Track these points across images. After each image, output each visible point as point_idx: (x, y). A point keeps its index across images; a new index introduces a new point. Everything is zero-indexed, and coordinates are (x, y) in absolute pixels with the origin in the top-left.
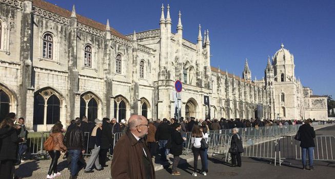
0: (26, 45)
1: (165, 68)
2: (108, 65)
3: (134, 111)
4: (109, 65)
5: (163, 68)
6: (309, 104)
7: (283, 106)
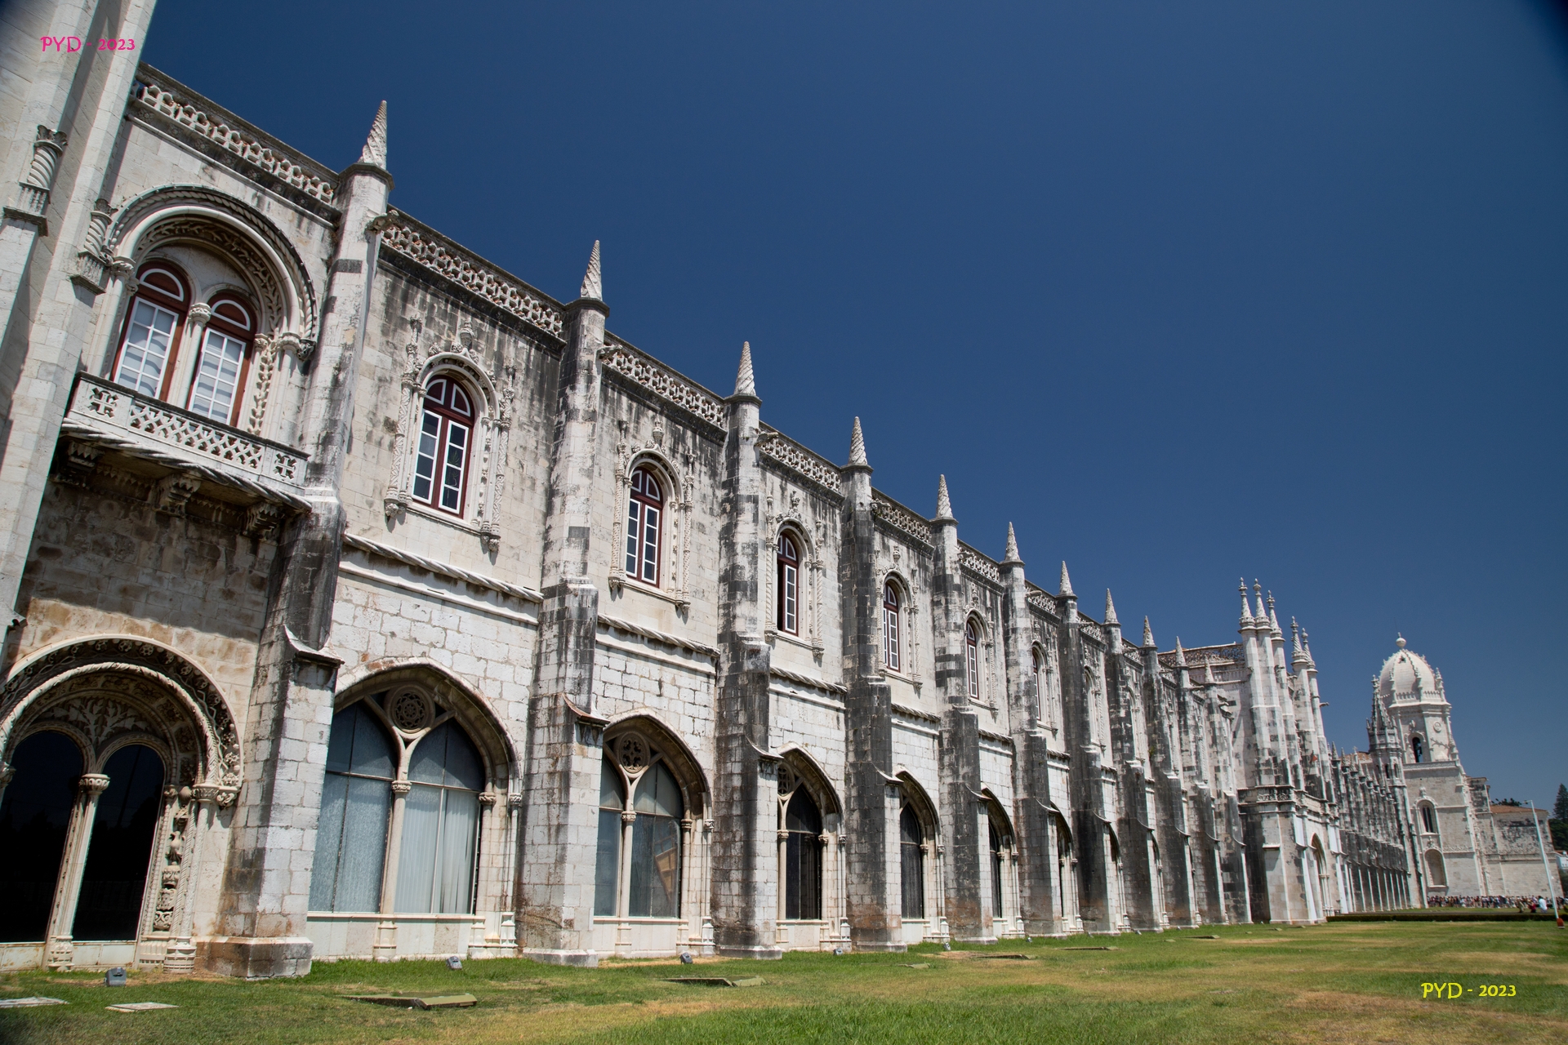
1: (1270, 753)
2: (1193, 757)
3: (1232, 877)
4: (1197, 754)
5: (1266, 752)
6: (1493, 838)
7: (1434, 847)
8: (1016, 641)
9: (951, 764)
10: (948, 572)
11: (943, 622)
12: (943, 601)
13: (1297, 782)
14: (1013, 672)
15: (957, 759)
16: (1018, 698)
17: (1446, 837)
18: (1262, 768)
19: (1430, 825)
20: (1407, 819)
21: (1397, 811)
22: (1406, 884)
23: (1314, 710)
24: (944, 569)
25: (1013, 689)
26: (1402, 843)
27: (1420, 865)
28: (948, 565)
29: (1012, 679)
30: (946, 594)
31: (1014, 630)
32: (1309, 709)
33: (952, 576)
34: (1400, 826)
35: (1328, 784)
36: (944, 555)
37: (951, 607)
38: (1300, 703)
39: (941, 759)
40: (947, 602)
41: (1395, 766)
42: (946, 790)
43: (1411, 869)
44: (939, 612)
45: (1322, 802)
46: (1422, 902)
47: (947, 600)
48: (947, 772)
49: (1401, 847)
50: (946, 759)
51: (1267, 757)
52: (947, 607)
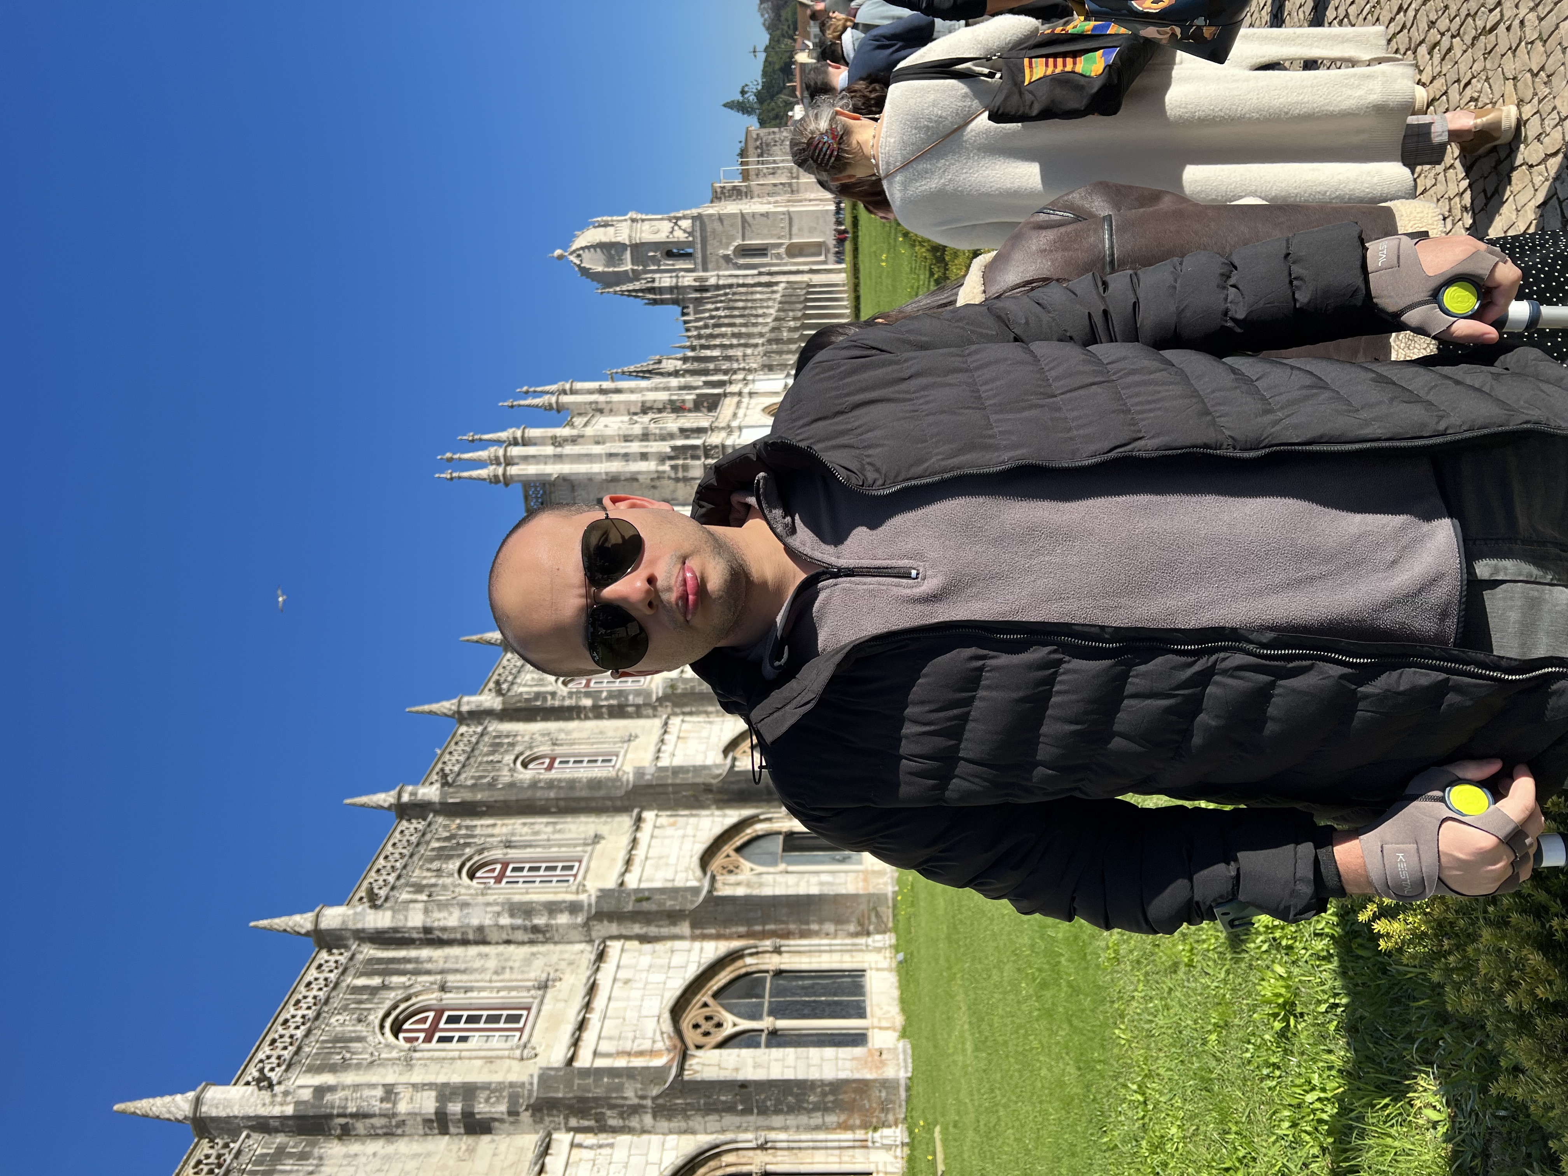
0: (606, 699)
6: (775, 185)
7: (782, 250)
8: (444, 929)
9: (621, 1115)
10: (289, 1110)
11: (377, 1122)
12: (342, 1121)
13: (700, 431)
14: (493, 936)
15: (612, 1107)
16: (535, 929)
17: (772, 236)
18: (680, 474)
19: (761, 251)
20: (753, 275)
21: (743, 285)
22: (821, 286)
23: (618, 391)
24: (284, 1118)
25: (520, 935)
26: (777, 283)
27: (801, 268)
28: (276, 1111)
29: (505, 937)
30: (330, 1116)
31: (427, 930)
32: (615, 397)
33: (297, 1103)
34: (760, 284)
35: (707, 384)
36: (257, 1117)
37: (352, 1109)
38: (607, 408)
39: (614, 1130)
40: (344, 1115)
41: (695, 280)
42: (664, 1124)
43: (805, 278)
44: (360, 1126)
45: (725, 395)
46: (839, 271)
47: (339, 1116)
48: (634, 1122)
49: (782, 285)
50: (612, 1122)
51: (666, 467)
52: (353, 1116)
